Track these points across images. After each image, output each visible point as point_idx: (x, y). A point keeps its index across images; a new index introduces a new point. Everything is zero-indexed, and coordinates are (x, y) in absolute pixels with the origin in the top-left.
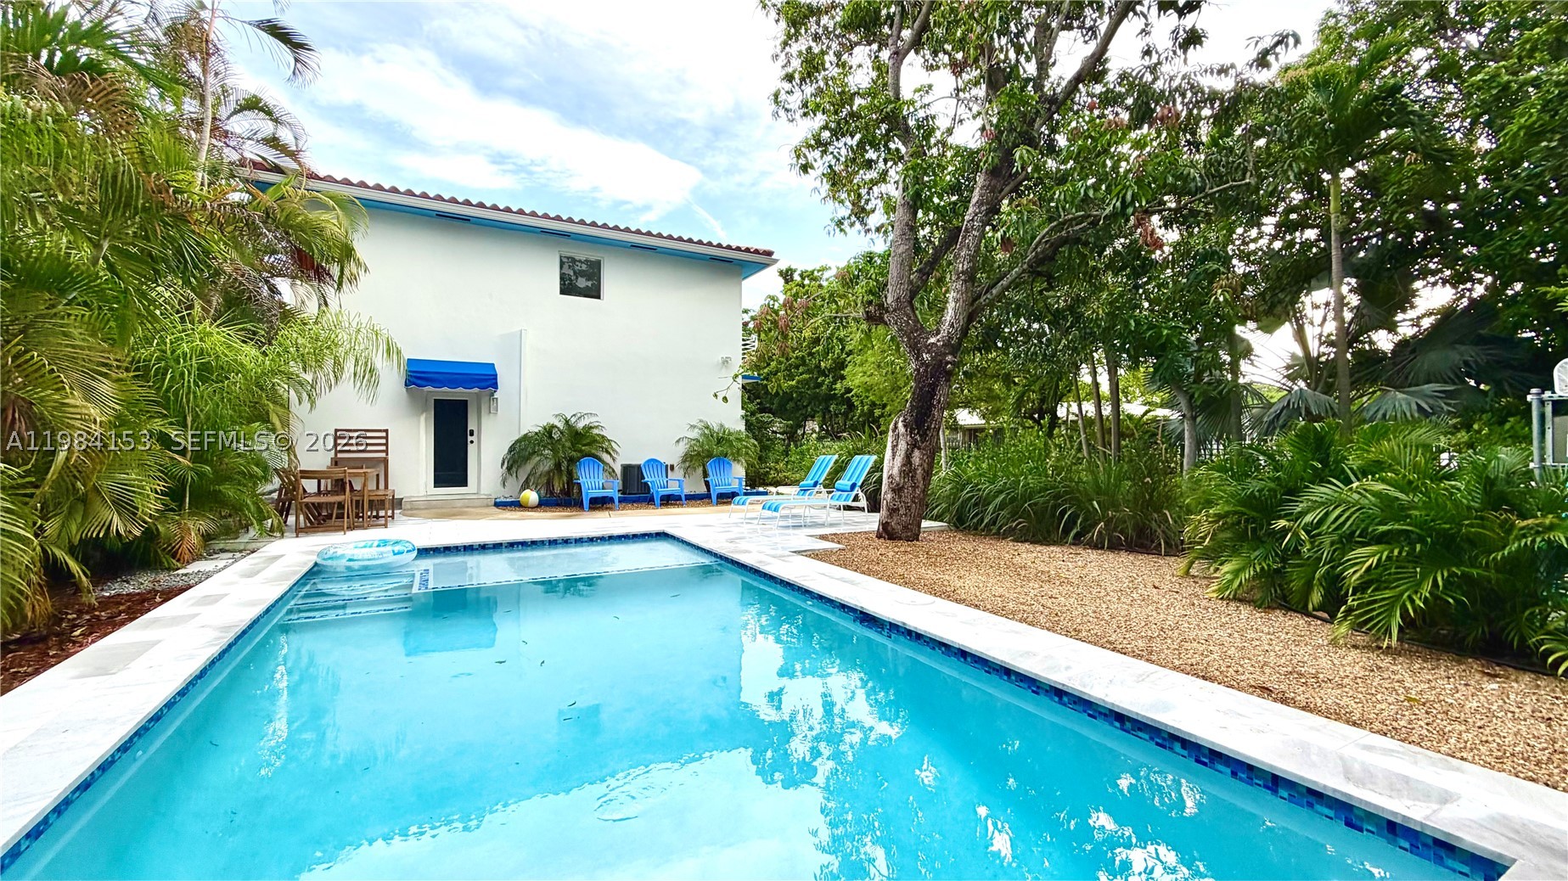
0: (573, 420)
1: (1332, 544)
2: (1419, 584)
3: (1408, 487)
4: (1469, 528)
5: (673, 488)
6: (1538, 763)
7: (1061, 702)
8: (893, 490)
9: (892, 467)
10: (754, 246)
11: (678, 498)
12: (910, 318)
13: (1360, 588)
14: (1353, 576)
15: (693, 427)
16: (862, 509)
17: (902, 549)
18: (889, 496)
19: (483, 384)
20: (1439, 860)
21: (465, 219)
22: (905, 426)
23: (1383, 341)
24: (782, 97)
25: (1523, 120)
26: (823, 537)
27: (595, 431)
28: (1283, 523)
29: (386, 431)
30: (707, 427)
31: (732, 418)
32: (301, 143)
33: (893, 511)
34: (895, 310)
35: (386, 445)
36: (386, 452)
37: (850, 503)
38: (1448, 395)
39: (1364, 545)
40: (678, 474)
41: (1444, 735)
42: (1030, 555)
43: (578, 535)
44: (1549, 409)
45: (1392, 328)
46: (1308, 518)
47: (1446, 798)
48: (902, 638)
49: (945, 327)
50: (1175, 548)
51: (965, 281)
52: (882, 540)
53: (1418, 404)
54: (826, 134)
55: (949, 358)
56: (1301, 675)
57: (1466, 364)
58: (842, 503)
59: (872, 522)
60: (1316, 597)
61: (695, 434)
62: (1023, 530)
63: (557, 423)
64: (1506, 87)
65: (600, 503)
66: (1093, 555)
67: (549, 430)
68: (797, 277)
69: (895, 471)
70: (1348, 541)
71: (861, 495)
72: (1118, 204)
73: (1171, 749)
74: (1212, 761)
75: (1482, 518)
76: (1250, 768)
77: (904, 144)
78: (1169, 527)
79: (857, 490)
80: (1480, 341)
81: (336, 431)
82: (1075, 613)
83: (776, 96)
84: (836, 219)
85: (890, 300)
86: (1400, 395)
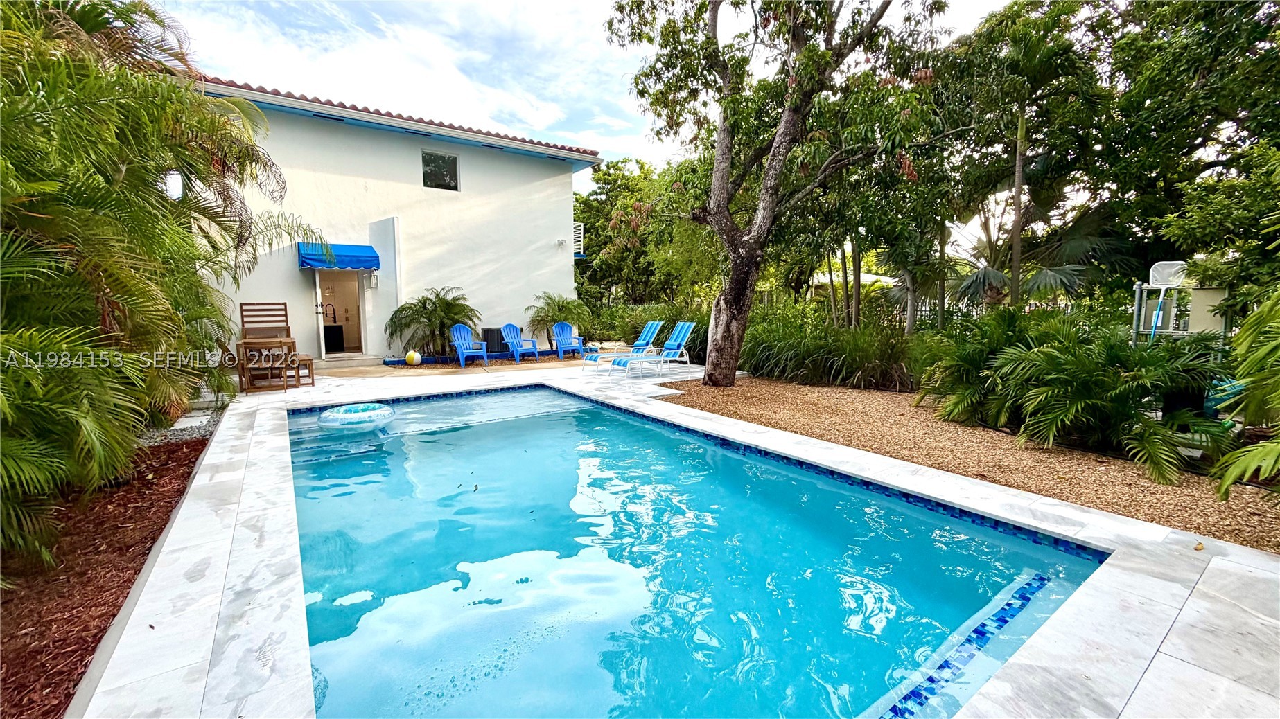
0: (443, 293)
1: (1016, 385)
2: (1068, 410)
3: (1066, 350)
4: (1098, 375)
5: (527, 347)
6: (1125, 507)
7: (868, 489)
8: (717, 350)
9: (716, 334)
10: (583, 147)
11: (533, 354)
12: (728, 220)
13: (1034, 414)
14: (1030, 407)
15: (538, 297)
16: (685, 363)
17: (725, 393)
18: (714, 355)
19: (366, 264)
20: (1078, 555)
21: (340, 120)
22: (726, 303)
23: (1040, 228)
24: (616, 25)
25: (1148, 73)
26: (663, 385)
27: (462, 302)
28: (986, 372)
29: (285, 304)
30: (550, 298)
31: (566, 289)
32: (185, 47)
33: (716, 365)
34: (716, 213)
35: (286, 315)
36: (286, 321)
37: (677, 359)
38: (1081, 273)
39: (1036, 386)
40: (527, 335)
41: (1079, 496)
42: (814, 394)
43: (478, 388)
44: (1145, 294)
45: (1047, 220)
46: (1004, 370)
47: (1082, 525)
48: (754, 456)
49: (755, 229)
50: (908, 386)
51: (772, 194)
52: (708, 387)
53: (1061, 280)
54: (659, 65)
55: (759, 252)
56: (1001, 467)
57: (1094, 250)
58: (669, 359)
59: (699, 372)
60: (1003, 419)
61: (541, 304)
62: (806, 376)
63: (429, 297)
64: (1139, 50)
65: (472, 361)
66: (855, 394)
67: (423, 302)
68: (603, 167)
69: (719, 336)
70: (1027, 384)
71: (684, 352)
72: (889, 145)
73: (937, 511)
74: (961, 516)
75: (1104, 371)
76: (982, 518)
77: (721, 78)
78: (903, 373)
79: (682, 349)
80: (1104, 234)
81: (242, 305)
82: (859, 435)
83: (611, 24)
84: (655, 130)
85: (712, 205)
86: (1050, 273)
